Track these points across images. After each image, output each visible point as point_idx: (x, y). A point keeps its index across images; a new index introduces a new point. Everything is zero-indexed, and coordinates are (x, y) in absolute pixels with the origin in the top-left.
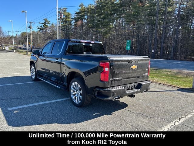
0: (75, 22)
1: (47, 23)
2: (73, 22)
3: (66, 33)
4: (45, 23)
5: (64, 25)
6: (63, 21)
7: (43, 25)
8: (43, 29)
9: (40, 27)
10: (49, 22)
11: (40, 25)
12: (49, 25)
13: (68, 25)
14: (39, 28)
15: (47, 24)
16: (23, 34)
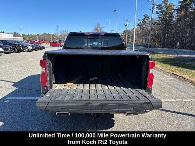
0: (176, 14)
1: (146, 19)
2: (175, 13)
3: (165, 27)
4: (144, 19)
5: (164, 19)
6: (163, 14)
7: (142, 22)
8: (141, 26)
9: (139, 24)
10: (149, 17)
11: (139, 22)
12: (148, 21)
13: (169, 17)
14: (137, 25)
15: (146, 20)
16: (125, 32)
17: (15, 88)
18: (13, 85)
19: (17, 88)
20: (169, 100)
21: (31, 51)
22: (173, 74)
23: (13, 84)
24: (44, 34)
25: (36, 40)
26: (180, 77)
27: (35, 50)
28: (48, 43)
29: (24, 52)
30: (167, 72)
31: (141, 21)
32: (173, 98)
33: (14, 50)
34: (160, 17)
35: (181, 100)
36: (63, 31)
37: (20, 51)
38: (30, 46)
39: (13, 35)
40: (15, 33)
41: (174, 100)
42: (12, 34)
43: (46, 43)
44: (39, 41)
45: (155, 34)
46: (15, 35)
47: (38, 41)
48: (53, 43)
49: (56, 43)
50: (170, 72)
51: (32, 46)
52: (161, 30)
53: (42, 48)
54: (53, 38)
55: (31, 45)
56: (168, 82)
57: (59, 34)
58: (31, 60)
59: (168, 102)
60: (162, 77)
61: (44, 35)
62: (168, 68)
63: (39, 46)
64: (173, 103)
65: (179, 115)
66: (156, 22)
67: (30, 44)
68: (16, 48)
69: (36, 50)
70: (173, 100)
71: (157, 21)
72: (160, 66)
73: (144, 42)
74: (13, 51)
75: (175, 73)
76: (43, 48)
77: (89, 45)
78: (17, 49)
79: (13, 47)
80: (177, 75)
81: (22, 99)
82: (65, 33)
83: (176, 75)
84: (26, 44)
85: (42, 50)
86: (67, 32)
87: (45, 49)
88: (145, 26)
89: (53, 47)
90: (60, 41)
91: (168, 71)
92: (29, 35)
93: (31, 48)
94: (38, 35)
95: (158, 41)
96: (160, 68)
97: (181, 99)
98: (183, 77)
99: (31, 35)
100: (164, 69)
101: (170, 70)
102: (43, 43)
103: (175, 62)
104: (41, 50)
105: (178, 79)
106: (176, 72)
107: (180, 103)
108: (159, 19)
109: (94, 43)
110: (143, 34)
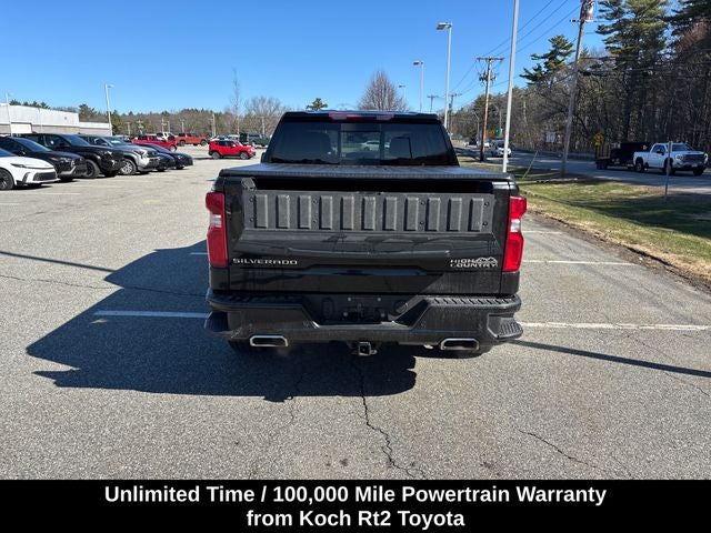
0: (674, 33)
1: (561, 54)
3: (632, 84)
4: (552, 52)
5: (626, 52)
7: (546, 63)
8: (543, 78)
9: (532, 72)
10: (572, 45)
11: (534, 64)
12: (570, 59)
13: (645, 47)
14: (528, 77)
15: (559, 58)
16: (480, 102)
17: (115, 288)
18: (107, 279)
19: (120, 288)
20: (594, 326)
21: (146, 173)
22: (632, 249)
23: (108, 274)
24: (187, 111)
25: (161, 135)
26: (653, 258)
27: (157, 168)
28: (202, 143)
29: (122, 174)
30: (612, 244)
31: (542, 62)
32: (608, 320)
33: (90, 169)
34: (611, 45)
35: (633, 326)
36: (254, 101)
37: (109, 173)
38: (141, 154)
39: (76, 115)
40: (83, 107)
41: (611, 326)
42: (74, 112)
43: (195, 145)
44: (171, 138)
45: (592, 108)
46: (86, 114)
47: (166, 138)
48: (221, 143)
49: (230, 143)
50: (623, 242)
51: (150, 154)
52: (616, 93)
53: (182, 163)
54: (220, 127)
55: (145, 151)
56: (607, 273)
57: (242, 112)
58: (148, 202)
59: (591, 330)
60: (591, 259)
61: (186, 116)
62: (619, 231)
63: (172, 155)
64: (604, 333)
65: (614, 364)
66: (599, 66)
67: (141, 149)
68: (95, 160)
69: (162, 171)
70: (604, 326)
71: (601, 63)
72: (592, 223)
73: (551, 138)
74: (85, 174)
75: (637, 247)
76: (187, 161)
77: (344, 150)
78: (98, 164)
79: (86, 157)
80: (644, 254)
81: (139, 317)
82: (260, 107)
83: (639, 253)
84: (128, 146)
85: (181, 169)
86: (270, 102)
87: (191, 164)
88: (555, 80)
89: (222, 157)
90: (243, 138)
91: (614, 240)
92: (135, 114)
93: (145, 161)
94: (165, 114)
95: (605, 135)
96: (591, 230)
97: (635, 322)
98: (660, 260)
99: (141, 116)
100: (602, 235)
101: (622, 237)
102: (182, 143)
103: (656, 212)
104: (178, 169)
105: (644, 264)
106: (641, 244)
107: (628, 335)
108: (608, 54)
109: (365, 144)
110: (546, 110)
